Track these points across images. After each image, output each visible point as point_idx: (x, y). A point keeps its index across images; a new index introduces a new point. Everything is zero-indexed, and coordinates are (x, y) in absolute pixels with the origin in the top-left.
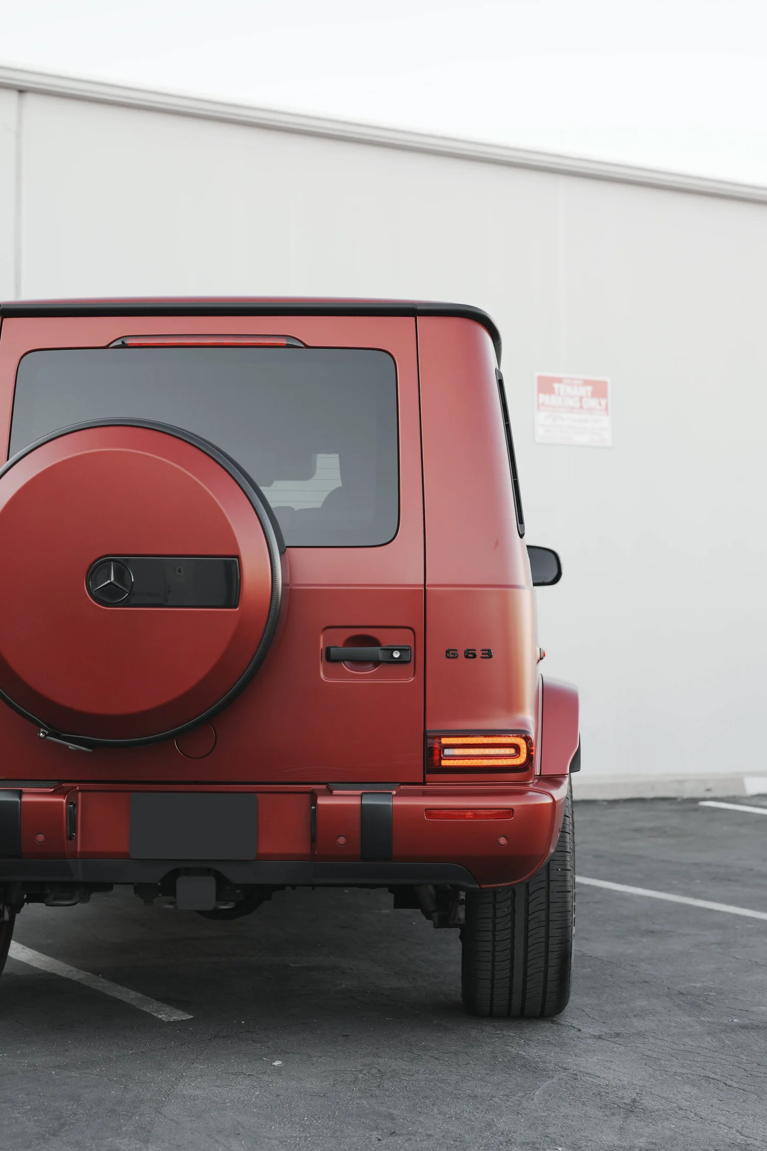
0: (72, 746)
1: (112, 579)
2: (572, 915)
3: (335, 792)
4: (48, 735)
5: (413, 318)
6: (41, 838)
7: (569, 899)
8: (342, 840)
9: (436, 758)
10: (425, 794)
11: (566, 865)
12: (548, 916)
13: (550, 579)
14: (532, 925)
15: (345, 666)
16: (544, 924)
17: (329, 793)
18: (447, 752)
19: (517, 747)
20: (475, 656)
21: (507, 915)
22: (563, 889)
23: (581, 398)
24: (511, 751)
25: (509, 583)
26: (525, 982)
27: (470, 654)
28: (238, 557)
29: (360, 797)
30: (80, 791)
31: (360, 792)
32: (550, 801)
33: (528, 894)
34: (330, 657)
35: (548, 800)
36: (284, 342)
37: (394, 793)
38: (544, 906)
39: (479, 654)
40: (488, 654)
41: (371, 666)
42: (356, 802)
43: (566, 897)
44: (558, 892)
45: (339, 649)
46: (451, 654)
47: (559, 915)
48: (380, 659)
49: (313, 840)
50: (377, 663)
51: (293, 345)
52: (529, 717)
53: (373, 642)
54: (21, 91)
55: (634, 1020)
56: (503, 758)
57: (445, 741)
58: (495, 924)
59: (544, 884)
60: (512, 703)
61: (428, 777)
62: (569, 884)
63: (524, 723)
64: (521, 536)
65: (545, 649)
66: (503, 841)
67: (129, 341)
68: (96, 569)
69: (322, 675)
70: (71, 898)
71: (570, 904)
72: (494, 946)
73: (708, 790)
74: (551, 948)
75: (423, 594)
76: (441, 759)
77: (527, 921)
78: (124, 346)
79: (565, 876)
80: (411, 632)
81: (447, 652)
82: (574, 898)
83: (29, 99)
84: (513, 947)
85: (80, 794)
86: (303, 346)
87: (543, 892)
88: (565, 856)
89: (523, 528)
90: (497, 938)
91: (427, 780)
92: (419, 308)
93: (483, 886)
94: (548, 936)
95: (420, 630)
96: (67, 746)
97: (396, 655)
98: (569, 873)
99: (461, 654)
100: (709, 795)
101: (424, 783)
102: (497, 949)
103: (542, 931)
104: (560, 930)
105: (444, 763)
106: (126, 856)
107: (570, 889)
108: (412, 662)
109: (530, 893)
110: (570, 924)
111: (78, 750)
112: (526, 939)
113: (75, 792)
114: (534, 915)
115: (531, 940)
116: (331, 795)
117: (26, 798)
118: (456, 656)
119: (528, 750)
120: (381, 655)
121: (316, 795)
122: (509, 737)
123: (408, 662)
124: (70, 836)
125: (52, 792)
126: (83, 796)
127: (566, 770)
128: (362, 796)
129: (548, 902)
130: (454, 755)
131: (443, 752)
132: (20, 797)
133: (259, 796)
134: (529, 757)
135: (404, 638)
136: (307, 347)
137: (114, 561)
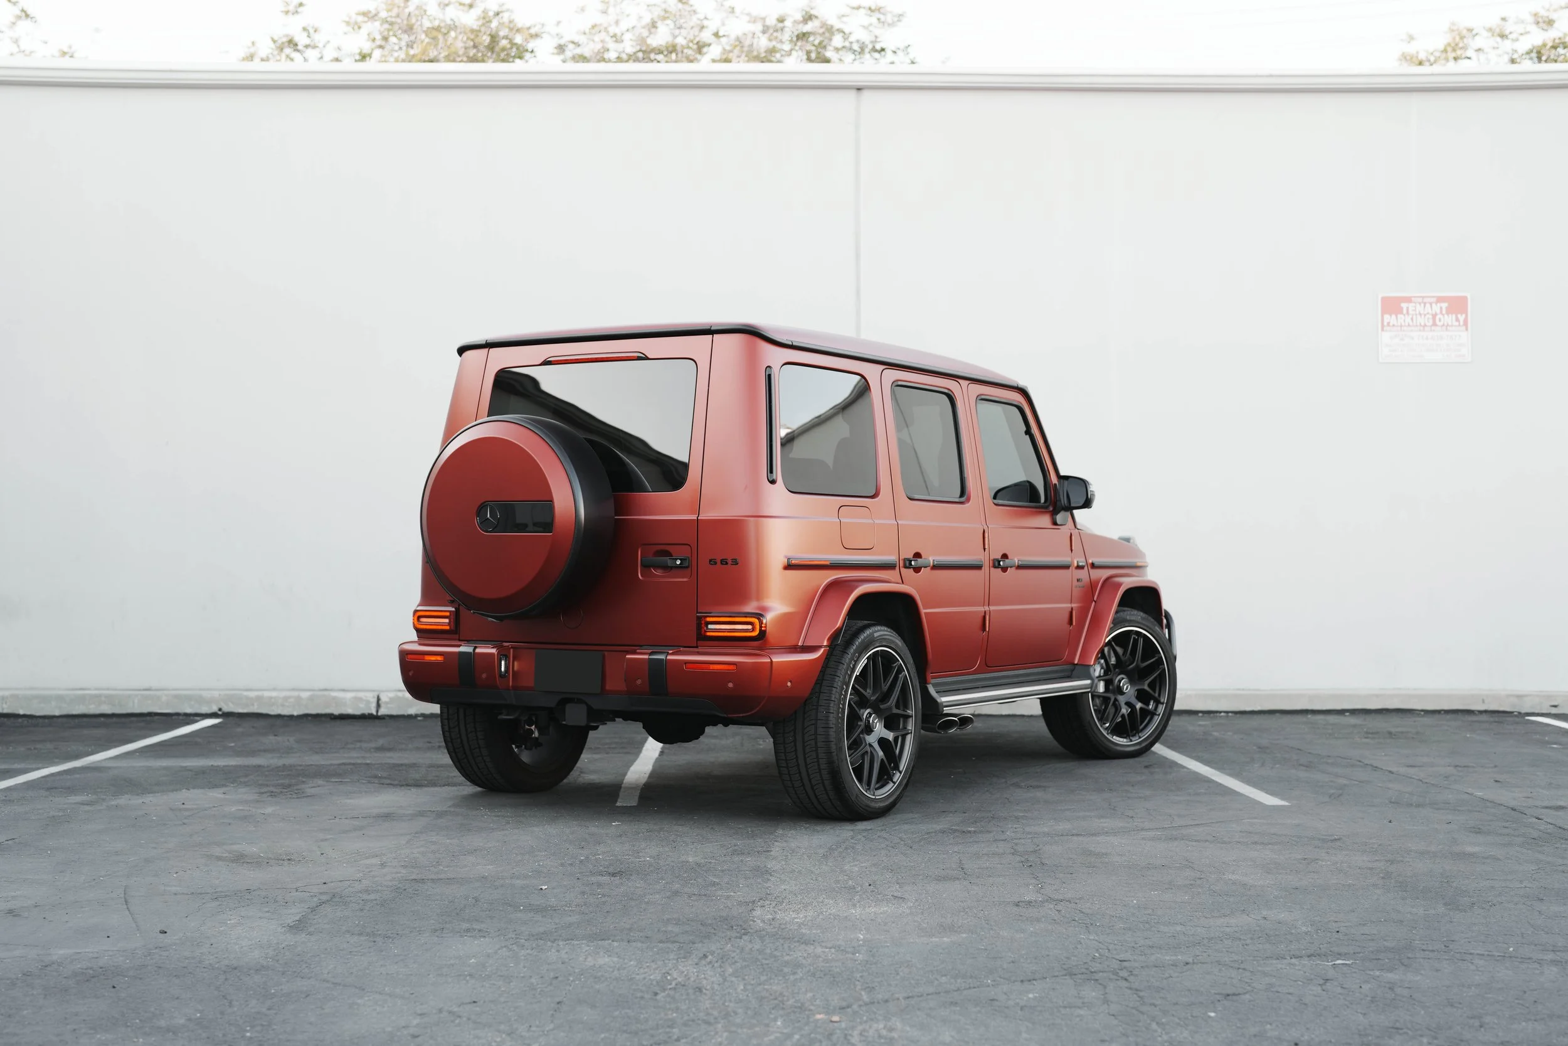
1: (488, 516)
3: (637, 651)
5: (712, 336)
6: (484, 676)
8: (639, 682)
9: (703, 631)
13: (1077, 505)
14: (808, 750)
15: (651, 570)
18: (710, 626)
19: (753, 624)
20: (727, 563)
22: (825, 726)
24: (750, 627)
25: (762, 515)
27: (724, 562)
28: (552, 501)
29: (648, 655)
30: (512, 648)
31: (652, 651)
32: (769, 661)
33: (803, 728)
34: (644, 563)
36: (636, 355)
37: (671, 652)
39: (730, 562)
40: (735, 562)
41: (664, 570)
42: (646, 657)
45: (651, 558)
46: (712, 562)
48: (669, 565)
49: (628, 682)
50: (668, 568)
51: (641, 358)
53: (667, 554)
54: (859, 89)
56: (743, 631)
57: (709, 619)
58: (785, 748)
59: (814, 722)
61: (700, 643)
63: (764, 608)
64: (771, 482)
66: (730, 685)
68: (480, 511)
69: (639, 574)
73: (1555, 706)
75: (697, 522)
76: (706, 631)
79: (828, 717)
80: (687, 546)
81: (710, 561)
83: (866, 94)
85: (511, 650)
86: (647, 358)
87: (813, 727)
90: (788, 758)
91: (698, 645)
92: (714, 328)
93: (729, 716)
95: (693, 546)
96: (489, 620)
97: (678, 562)
99: (719, 562)
100: (1554, 711)
101: (697, 647)
105: (708, 634)
106: (534, 689)
108: (690, 567)
112: (805, 759)
113: (508, 648)
114: (808, 743)
115: (808, 761)
116: (635, 653)
117: (478, 650)
118: (716, 563)
119: (761, 627)
120: (670, 563)
121: (625, 653)
122: (746, 617)
123: (687, 567)
124: (501, 676)
125: (492, 648)
126: (513, 651)
127: (823, 643)
128: (650, 654)
129: (816, 734)
130: (715, 629)
131: (707, 627)
132: (474, 650)
133: (606, 653)
134: (763, 632)
135: (685, 551)
136: (649, 359)
137: (488, 505)
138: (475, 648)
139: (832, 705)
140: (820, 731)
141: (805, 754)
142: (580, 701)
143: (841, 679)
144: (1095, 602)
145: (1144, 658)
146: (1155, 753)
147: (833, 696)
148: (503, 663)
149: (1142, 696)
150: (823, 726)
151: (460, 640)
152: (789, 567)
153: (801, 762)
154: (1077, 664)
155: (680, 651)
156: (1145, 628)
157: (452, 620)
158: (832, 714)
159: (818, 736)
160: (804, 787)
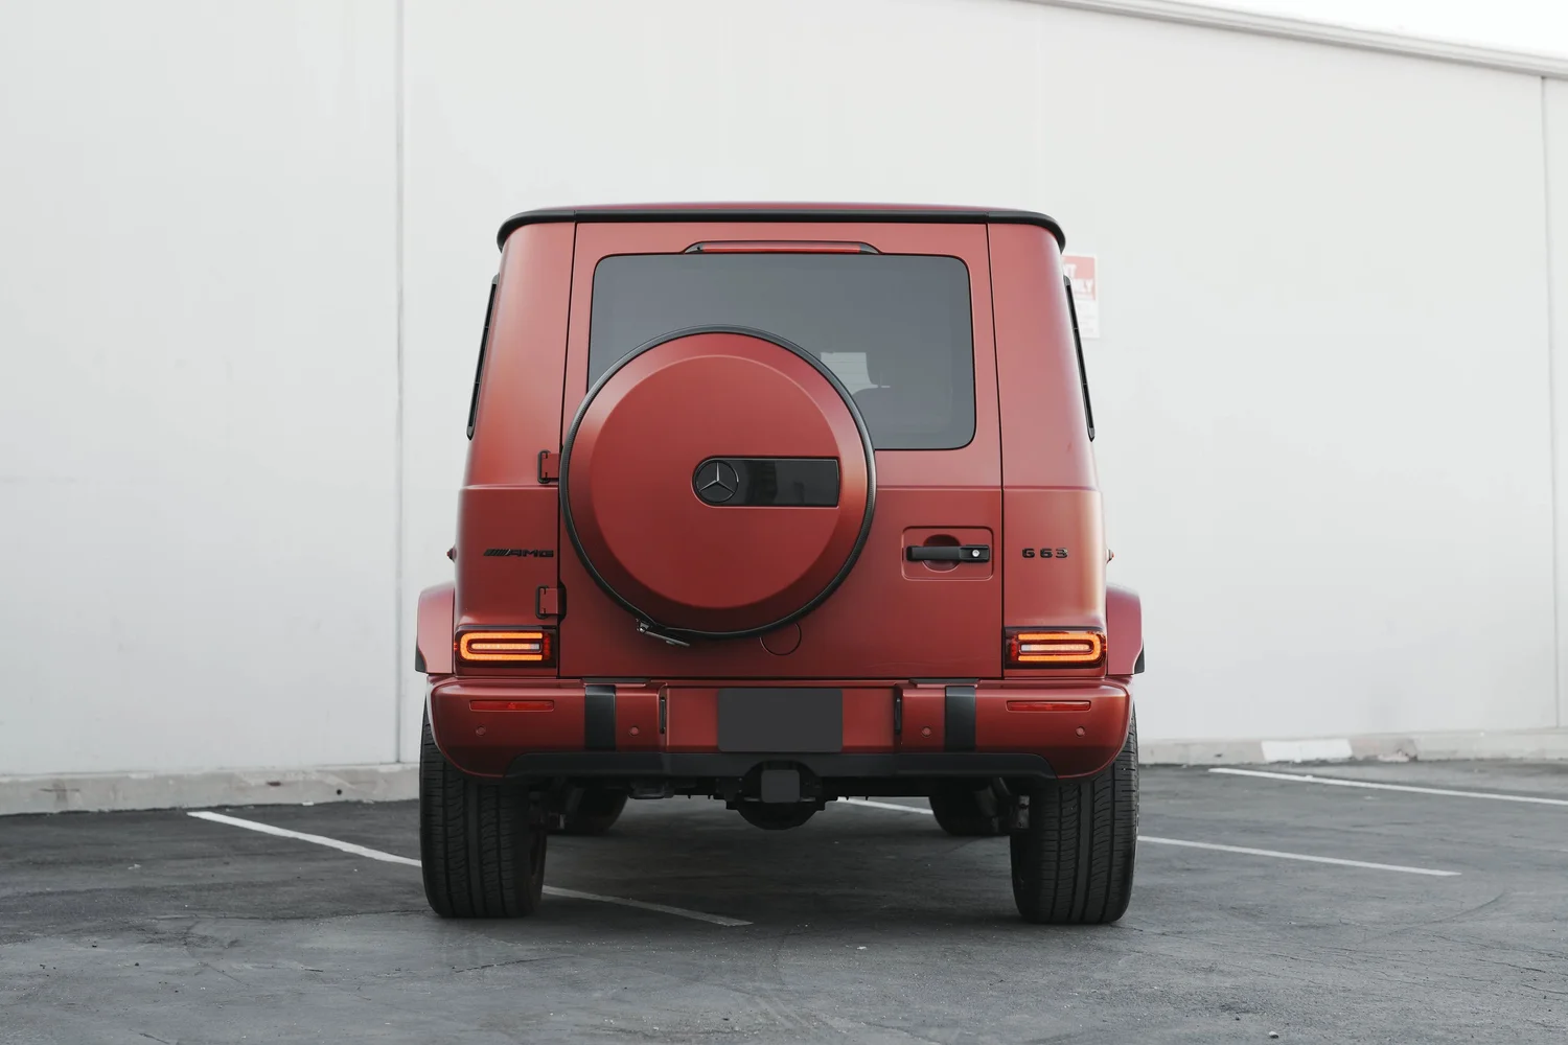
0: (670, 641)
1: (718, 479)
2: (1136, 815)
3: (919, 686)
4: (648, 630)
5: (984, 226)
6: (635, 731)
7: (1134, 799)
8: (926, 731)
9: (1014, 654)
10: (1002, 687)
11: (1130, 765)
12: (1113, 814)
14: (1097, 824)
15: (925, 565)
16: (1108, 822)
17: (914, 686)
18: (1025, 648)
19: (1090, 643)
20: (1050, 556)
21: (1073, 814)
22: (1126, 788)
24: (1086, 647)
25: (1080, 485)
26: (1088, 882)
27: (1046, 554)
28: (838, 458)
29: (944, 691)
30: (669, 687)
31: (943, 686)
32: (1125, 695)
33: (1093, 794)
34: (910, 555)
35: (1122, 694)
36: (857, 248)
37: (976, 686)
38: (1109, 805)
39: (1054, 553)
40: (1063, 553)
41: (951, 565)
42: (940, 695)
43: (1130, 797)
44: (1123, 791)
45: (920, 549)
46: (1028, 553)
47: (1123, 813)
48: (960, 558)
49: (897, 733)
50: (957, 562)
51: (866, 251)
52: (1100, 612)
53: (953, 541)
55: (1193, 924)
56: (1077, 653)
57: (1022, 637)
58: (1061, 823)
59: (1109, 784)
60: (1083, 600)
61: (1006, 672)
62: (1133, 783)
63: (1096, 620)
64: (1091, 440)
65: (1112, 550)
66: (1080, 731)
67: (704, 247)
68: (702, 470)
69: (903, 572)
70: (658, 792)
71: (1135, 803)
73: (1219, 756)
74: (1116, 847)
75: (1000, 498)
76: (1018, 655)
77: (1092, 820)
78: (700, 252)
79: (1130, 775)
80: (988, 531)
81: (1025, 551)
82: (1137, 797)
84: (1079, 845)
85: (668, 690)
86: (876, 252)
87: (1109, 790)
88: (1130, 757)
89: (1093, 432)
91: (1005, 675)
92: (990, 215)
93: (1059, 777)
94: (1112, 835)
95: (997, 532)
96: (665, 641)
97: (976, 554)
98: (1133, 773)
99: (1037, 554)
100: (1219, 761)
101: (1003, 678)
103: (1108, 830)
104: (1124, 829)
105: (1021, 658)
106: (715, 750)
107: (1134, 788)
108: (990, 562)
109: (1096, 791)
110: (1134, 824)
111: (676, 644)
113: (663, 688)
114: (1100, 814)
116: (917, 689)
118: (1032, 555)
119: (1101, 647)
120: (961, 554)
121: (898, 690)
122: (1078, 633)
123: (987, 561)
124: (662, 730)
125: (645, 687)
126: (671, 692)
127: (1131, 669)
128: (946, 690)
129: (1113, 801)
130: (1032, 650)
131: (1020, 648)
132: (614, 692)
133: (843, 691)
134: (1103, 654)
135: (983, 537)
136: (881, 253)
137: (720, 462)
138: (614, 688)
139: (1132, 759)
140: (1119, 794)
142: (789, 765)
151: (559, 677)
157: (547, 646)
159: (1116, 804)
160: (1075, 878)
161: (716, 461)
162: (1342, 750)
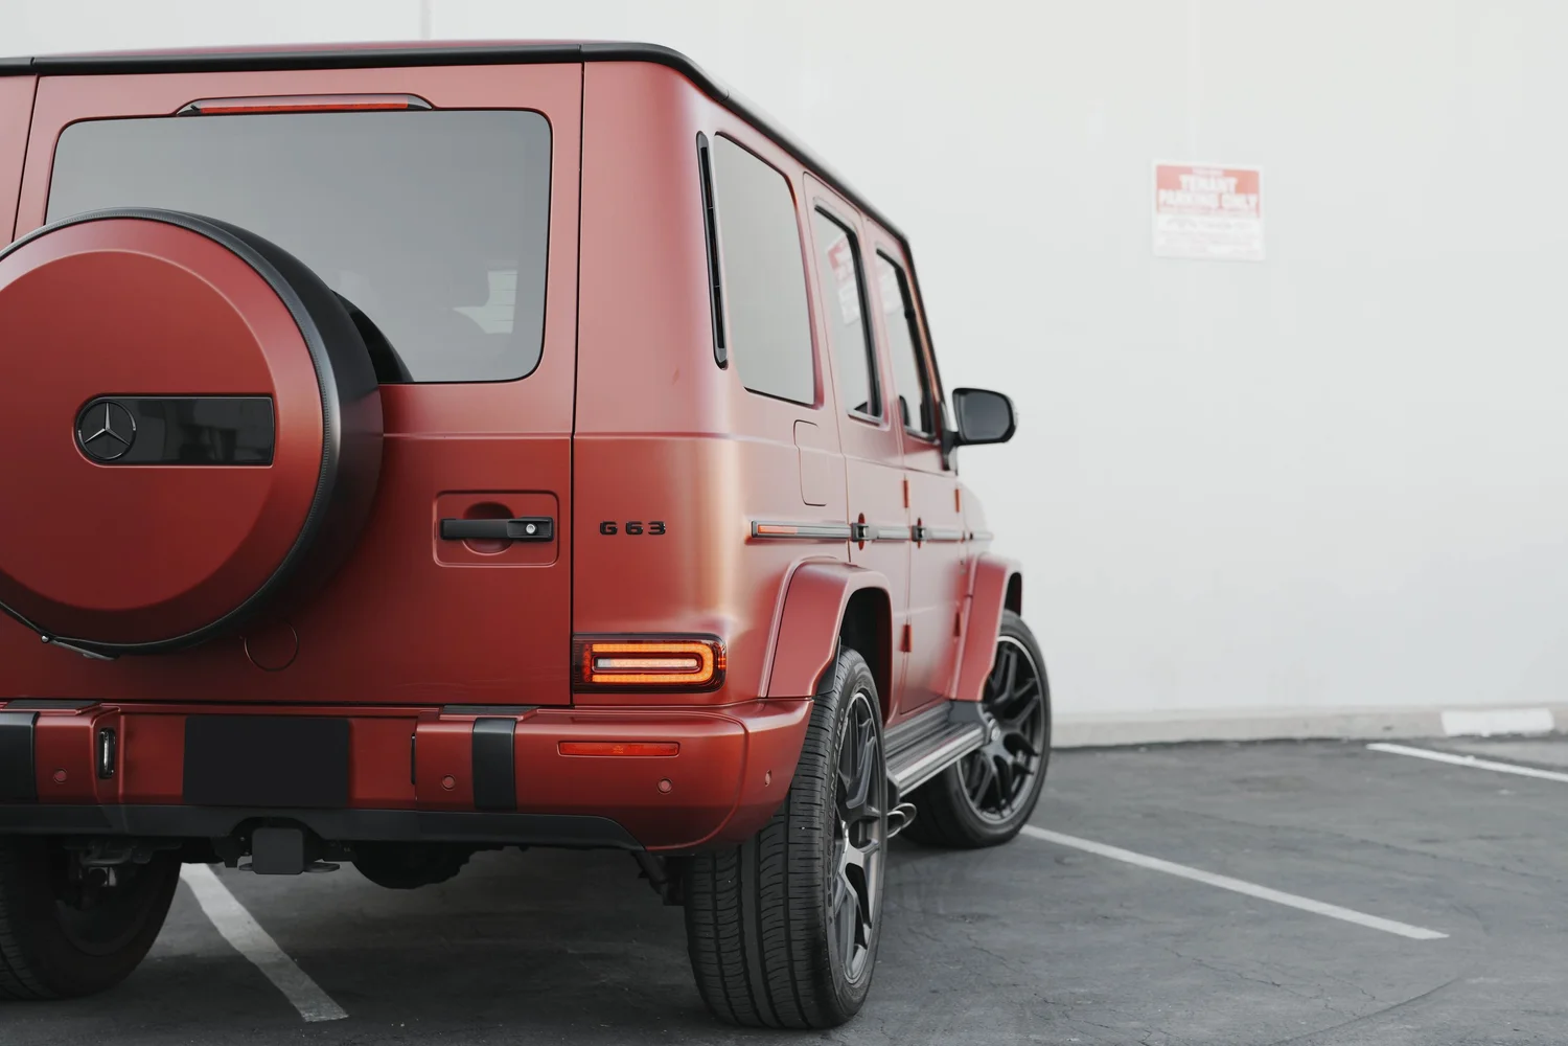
0: (87, 653)
1: (108, 426)
2: (823, 891)
3: (443, 717)
5: (580, 65)
6: (61, 776)
7: (817, 869)
8: (449, 782)
9: (586, 671)
10: (574, 721)
11: (812, 822)
12: (786, 891)
13: (1000, 434)
14: (766, 904)
15: (466, 546)
16: (781, 902)
17: (435, 718)
18: (602, 663)
19: (698, 657)
20: (640, 532)
21: (732, 889)
22: (807, 854)
23: (1220, 196)
24: (692, 663)
25: (702, 431)
26: (766, 983)
27: (633, 529)
28: (271, 395)
29: (472, 726)
30: (122, 713)
31: (475, 718)
32: (742, 732)
33: (759, 861)
34: (449, 536)
35: (739, 731)
36: (405, 101)
37: (522, 718)
38: (780, 878)
39: (646, 528)
40: (659, 529)
41: (497, 546)
42: (466, 729)
43: (812, 866)
44: (800, 859)
45: (461, 522)
46: (608, 529)
47: (803, 890)
48: (510, 535)
49: (417, 782)
50: (505, 541)
51: (417, 106)
53: (502, 511)
56: (673, 669)
57: (598, 648)
58: (715, 901)
59: (780, 849)
60: (703, 598)
61: (575, 696)
62: (816, 848)
63: (715, 624)
64: (720, 366)
66: (665, 786)
67: (203, 107)
68: (85, 414)
69: (435, 557)
71: (818, 876)
72: (717, 931)
73: (1390, 728)
74: (794, 936)
75: (571, 449)
76: (593, 673)
77: (758, 898)
78: (196, 112)
79: (811, 837)
80: (551, 496)
81: (603, 527)
85: (123, 718)
86: (430, 107)
87: (780, 858)
88: (812, 810)
89: (725, 355)
90: (720, 920)
91: (574, 702)
92: (583, 50)
93: (649, 848)
94: (788, 920)
95: (565, 498)
96: (81, 654)
97: (531, 529)
99: (621, 529)
100: (1389, 735)
101: (571, 706)
102: (722, 934)
103: (780, 912)
104: (804, 912)
105: (598, 679)
106: (180, 800)
107: (818, 855)
108: (554, 540)
109: (761, 860)
110: (821, 904)
111: (95, 658)
112: (759, 921)
113: (115, 715)
114: (768, 890)
115: (766, 925)
116: (436, 721)
117: (43, 722)
118: (614, 531)
119: (716, 663)
120: (511, 531)
121: (413, 721)
122: (684, 642)
123: (550, 540)
124: (102, 774)
125: (79, 715)
126: (127, 723)
127: (806, 689)
128: (475, 723)
129: (786, 873)
130: (615, 667)
131: (596, 663)
132: (35, 721)
133: (354, 721)
134: (718, 673)
135: (543, 507)
136: (435, 108)
137: (110, 402)
138: (37, 716)
139: (817, 813)
140: (794, 865)
141: (759, 912)
142: (288, 823)
143: (827, 761)
144: (971, 597)
145: (1019, 684)
146: (1023, 835)
147: (818, 795)
148: (106, 745)
149: (1011, 744)
150: (800, 855)
152: (756, 538)
153: (750, 928)
154: (955, 700)
155: (536, 715)
156: (1020, 637)
158: (818, 832)
159: (790, 876)
160: (746, 972)
161: (104, 402)
162: (1541, 722)
